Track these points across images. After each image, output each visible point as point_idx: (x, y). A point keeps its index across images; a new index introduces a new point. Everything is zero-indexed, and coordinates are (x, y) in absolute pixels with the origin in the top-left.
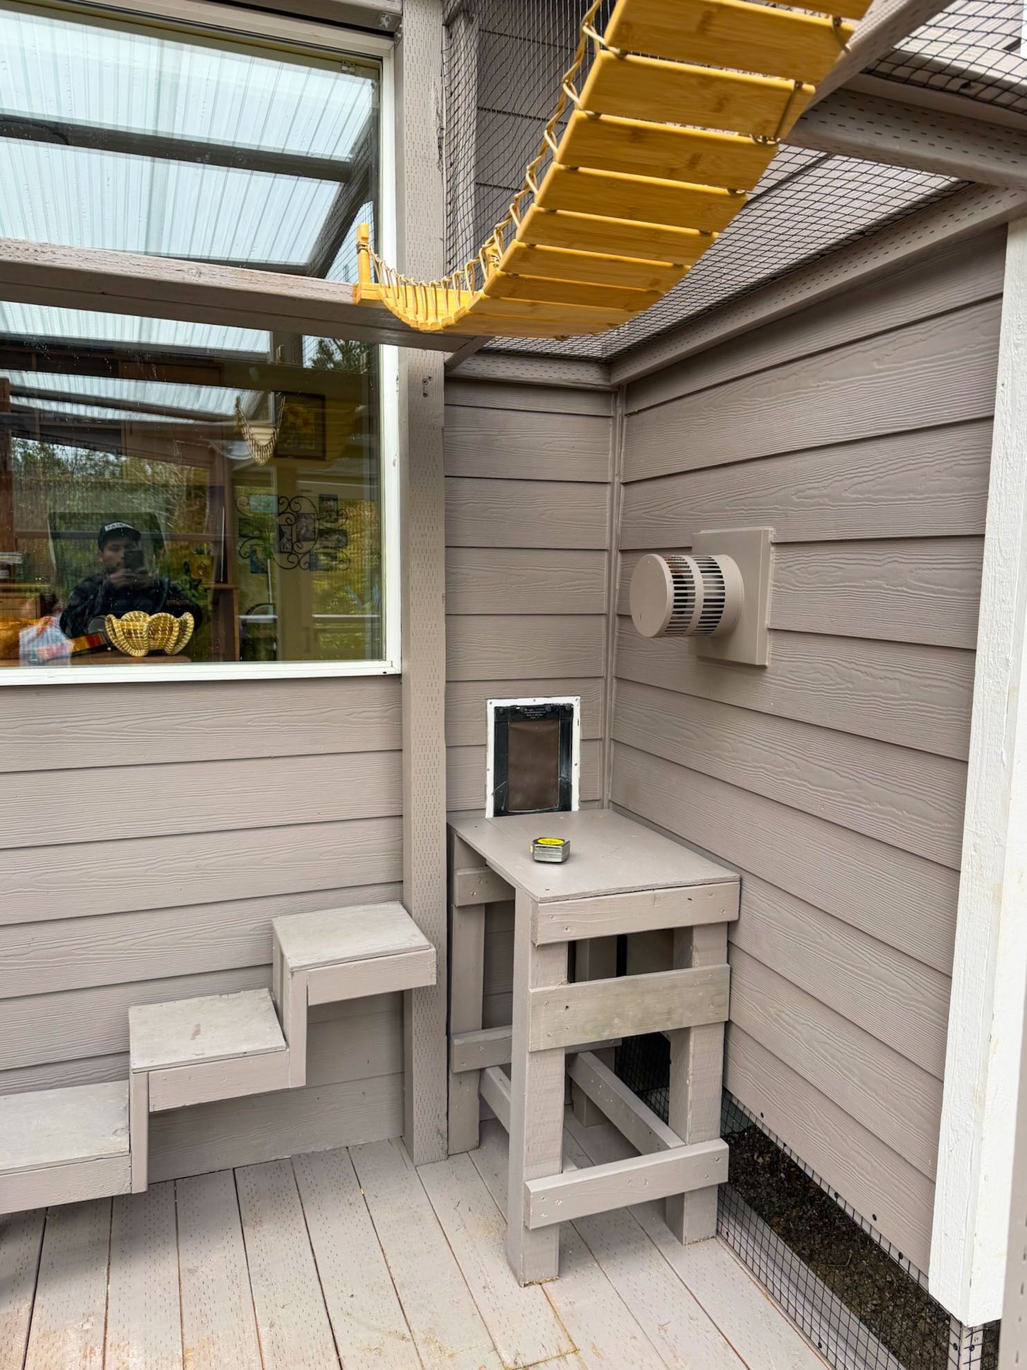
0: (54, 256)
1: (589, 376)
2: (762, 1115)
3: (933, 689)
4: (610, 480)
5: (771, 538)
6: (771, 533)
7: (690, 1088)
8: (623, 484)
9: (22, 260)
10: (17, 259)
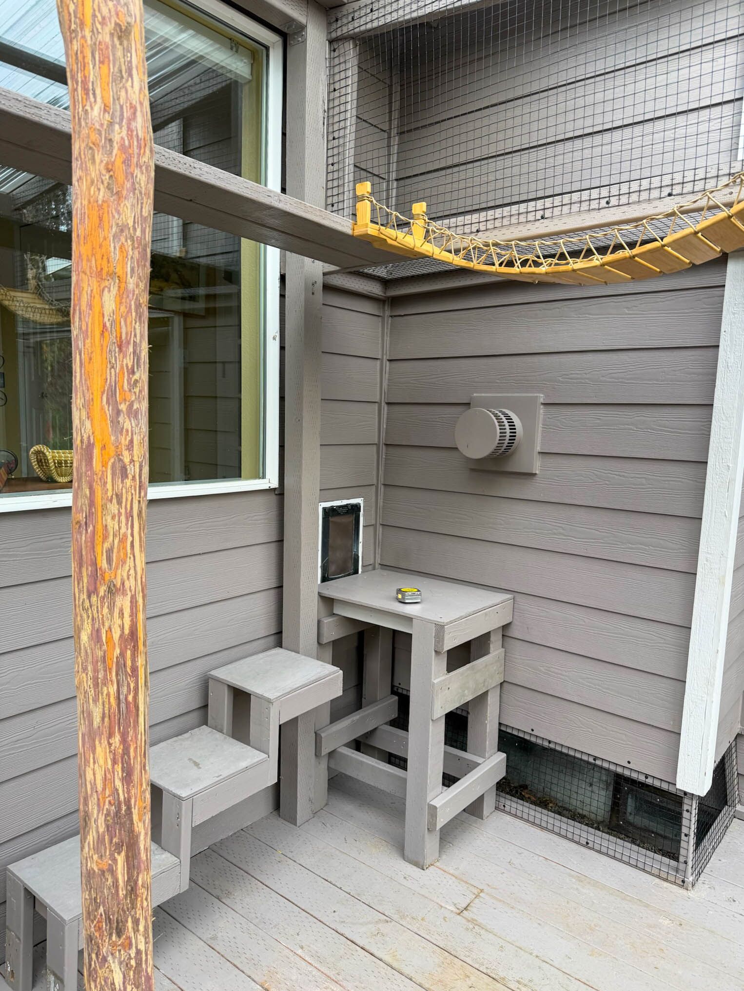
0: (201, 172)
1: (375, 289)
2: (533, 730)
3: (671, 482)
4: (380, 357)
5: (542, 400)
6: (542, 398)
7: (488, 725)
8: (388, 360)
9: (182, 171)
10: (179, 170)
